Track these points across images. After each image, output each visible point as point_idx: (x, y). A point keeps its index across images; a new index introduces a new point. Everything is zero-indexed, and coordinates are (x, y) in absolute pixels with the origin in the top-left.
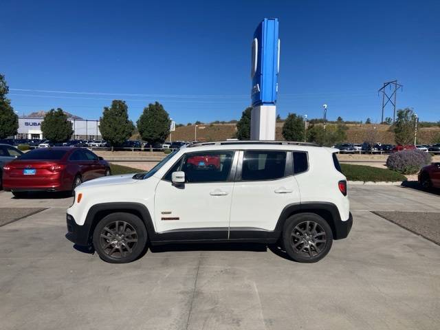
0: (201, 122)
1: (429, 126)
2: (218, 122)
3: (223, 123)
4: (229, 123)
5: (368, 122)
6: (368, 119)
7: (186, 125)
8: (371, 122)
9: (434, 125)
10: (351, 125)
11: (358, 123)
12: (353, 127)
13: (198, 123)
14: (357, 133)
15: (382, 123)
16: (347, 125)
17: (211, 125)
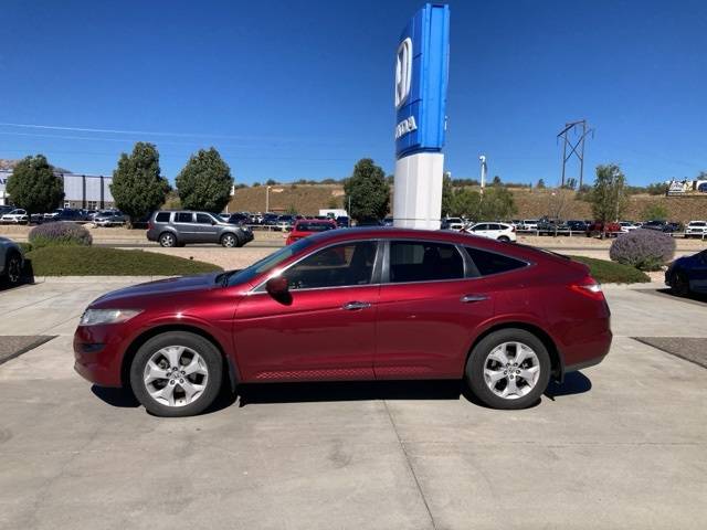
0: (277, 181)
1: (635, 193)
2: (304, 182)
3: (313, 183)
4: (322, 183)
5: (541, 184)
6: (541, 181)
7: (251, 185)
8: (546, 185)
9: (643, 191)
10: (514, 189)
11: (526, 186)
12: (519, 192)
13: (271, 183)
14: (525, 202)
15: (563, 187)
16: (510, 189)
17: (294, 187)
